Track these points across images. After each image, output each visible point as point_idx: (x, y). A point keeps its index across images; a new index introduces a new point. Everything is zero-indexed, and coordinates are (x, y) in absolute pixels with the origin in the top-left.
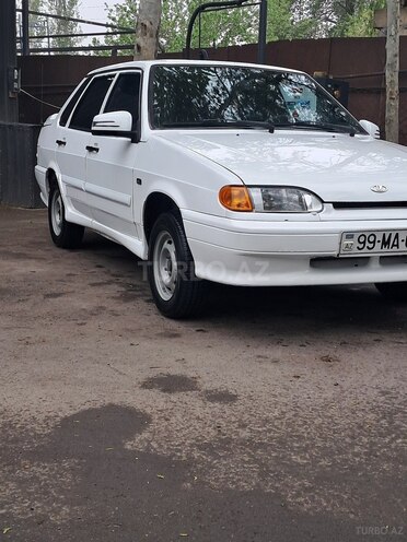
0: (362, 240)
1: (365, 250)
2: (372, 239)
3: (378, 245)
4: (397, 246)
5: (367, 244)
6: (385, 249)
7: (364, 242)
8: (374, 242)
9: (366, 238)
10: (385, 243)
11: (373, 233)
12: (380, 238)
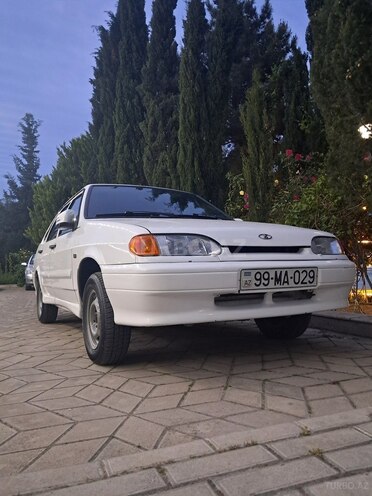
0: (258, 277)
1: (262, 286)
2: (266, 276)
3: (272, 282)
4: (288, 282)
5: (263, 281)
6: (278, 286)
7: (260, 279)
8: (268, 279)
9: (261, 275)
10: (278, 280)
11: (267, 270)
12: (272, 275)
